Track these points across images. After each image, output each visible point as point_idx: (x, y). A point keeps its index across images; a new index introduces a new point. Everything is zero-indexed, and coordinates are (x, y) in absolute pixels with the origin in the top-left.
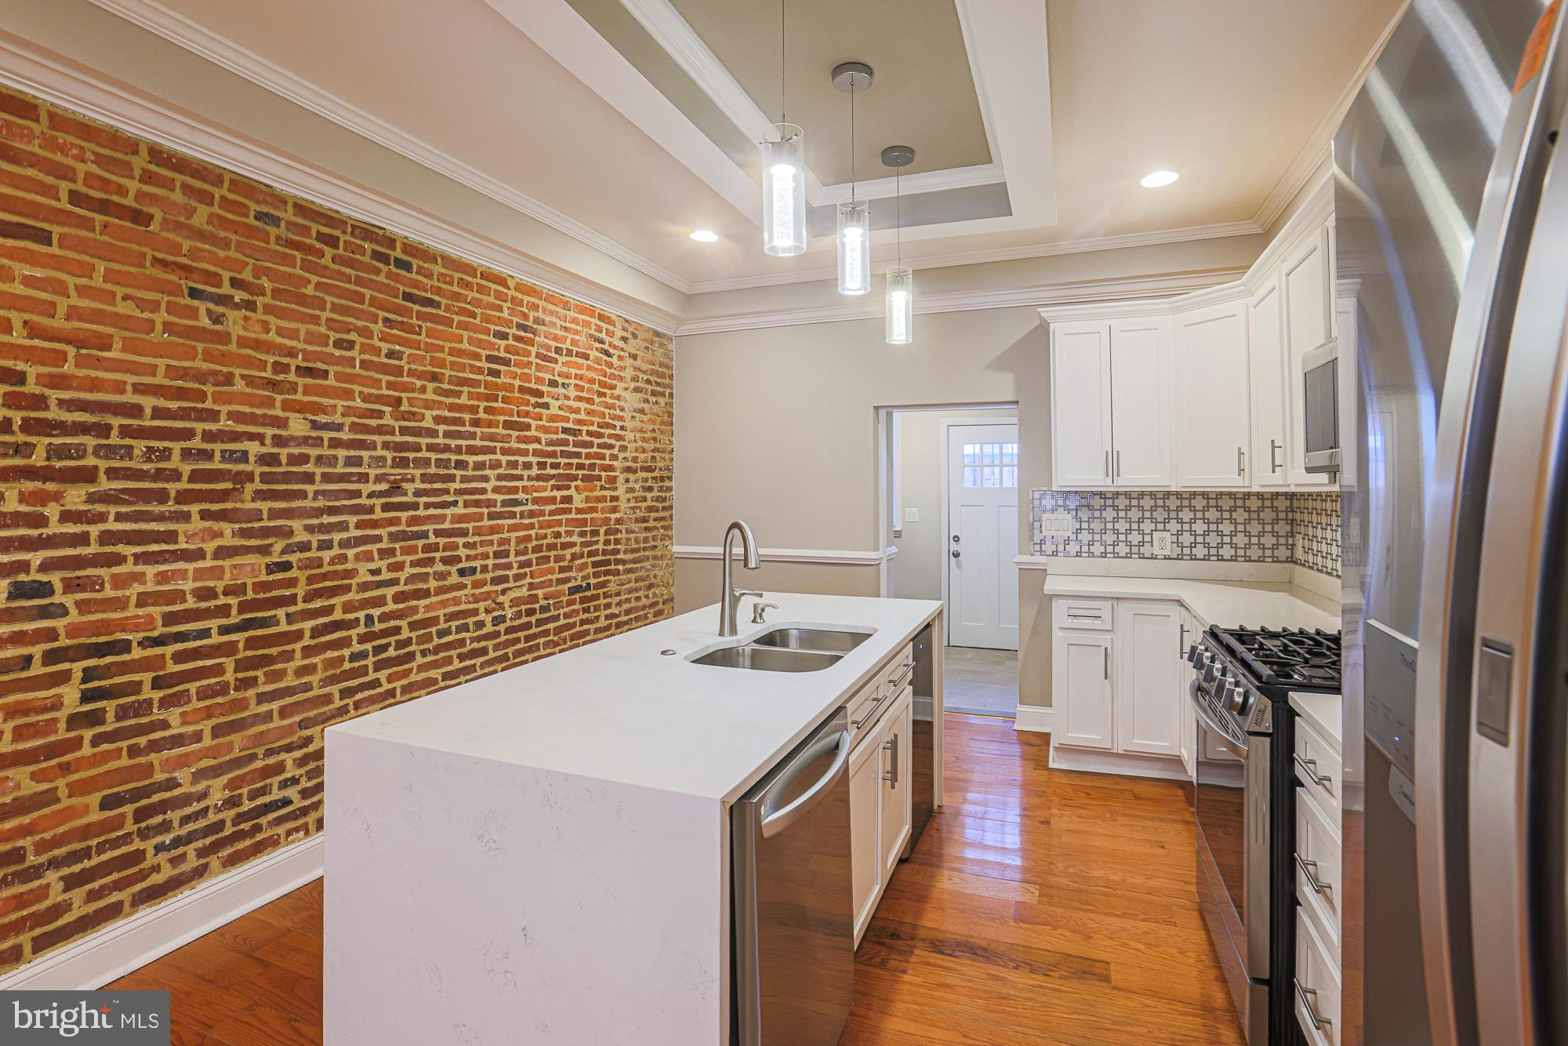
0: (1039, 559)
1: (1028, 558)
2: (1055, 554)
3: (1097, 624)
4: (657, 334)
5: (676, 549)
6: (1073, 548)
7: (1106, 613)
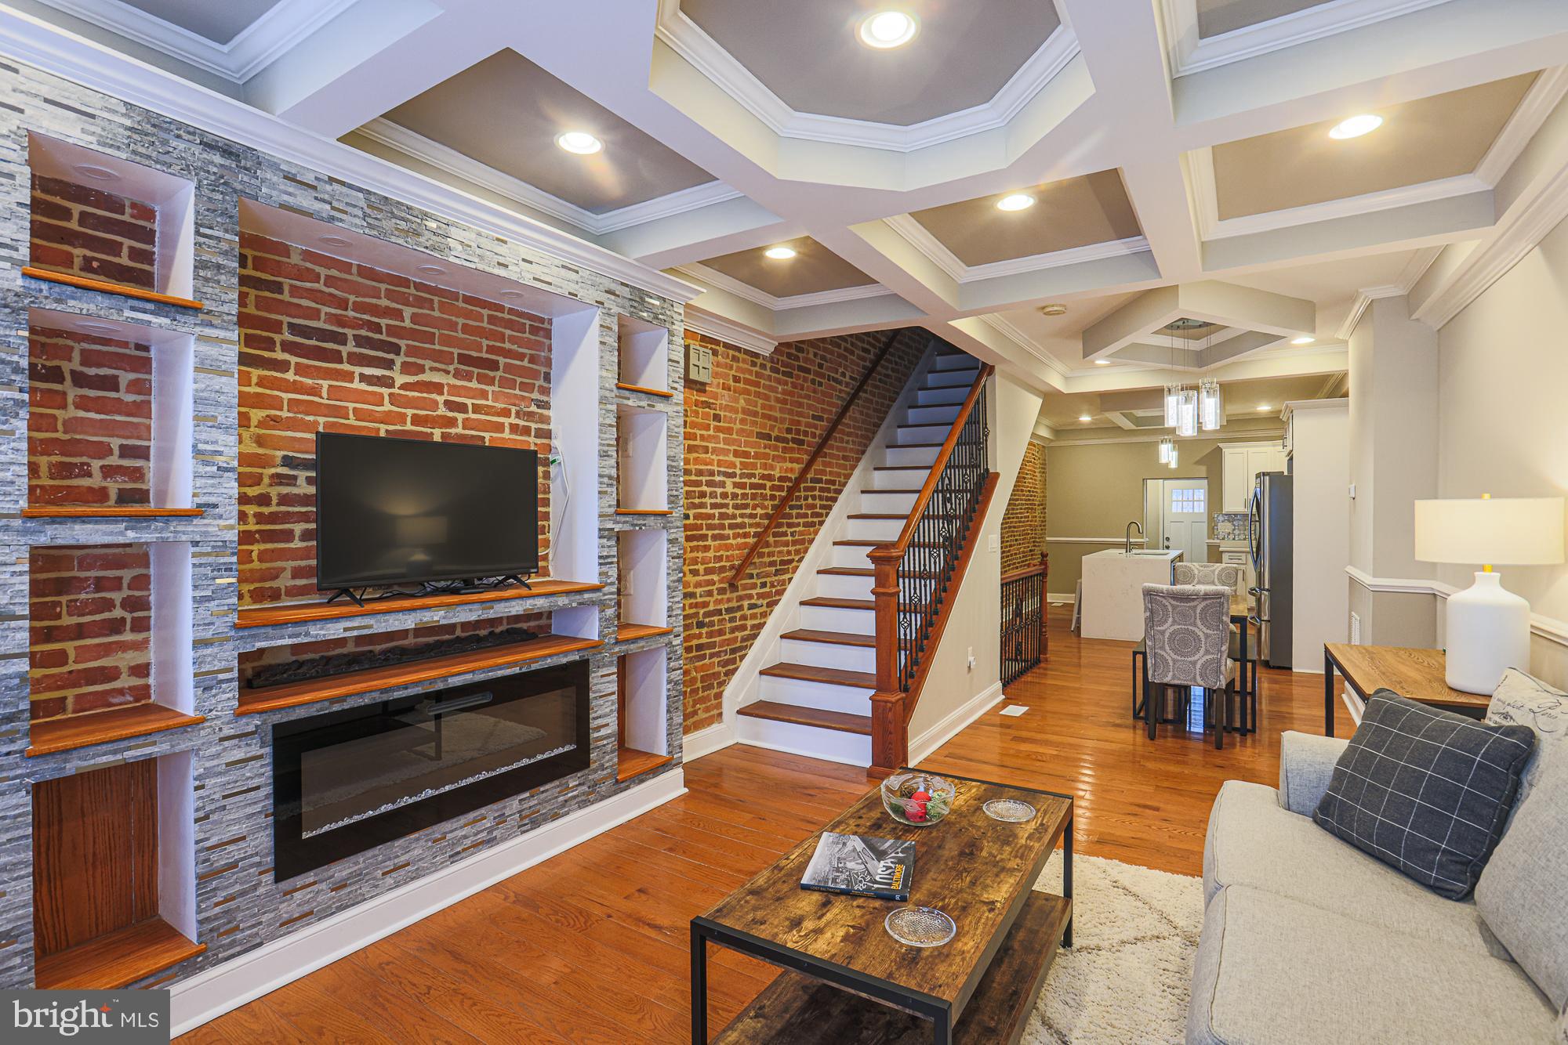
0: (1216, 541)
1: (1212, 541)
2: (1223, 539)
3: (1240, 561)
4: (1043, 447)
5: (1048, 539)
6: (1231, 536)
7: (1244, 558)
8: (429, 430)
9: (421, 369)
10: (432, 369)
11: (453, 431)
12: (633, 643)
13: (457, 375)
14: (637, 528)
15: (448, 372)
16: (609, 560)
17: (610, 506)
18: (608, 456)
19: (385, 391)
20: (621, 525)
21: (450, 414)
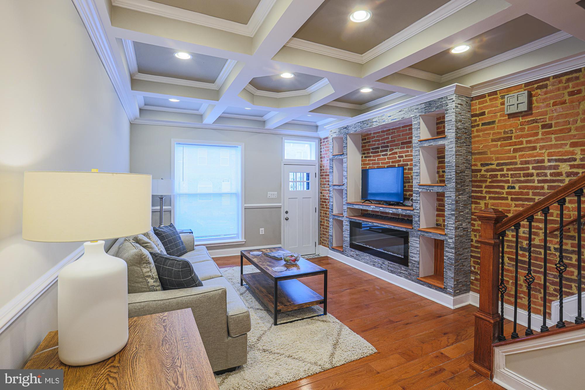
8: (395, 164)
9: (393, 149)
10: (395, 149)
11: (400, 163)
12: (426, 233)
13: (401, 148)
14: (429, 191)
15: (399, 148)
16: (417, 201)
17: (417, 183)
18: (416, 166)
19: (386, 157)
20: (421, 190)
21: (399, 159)
